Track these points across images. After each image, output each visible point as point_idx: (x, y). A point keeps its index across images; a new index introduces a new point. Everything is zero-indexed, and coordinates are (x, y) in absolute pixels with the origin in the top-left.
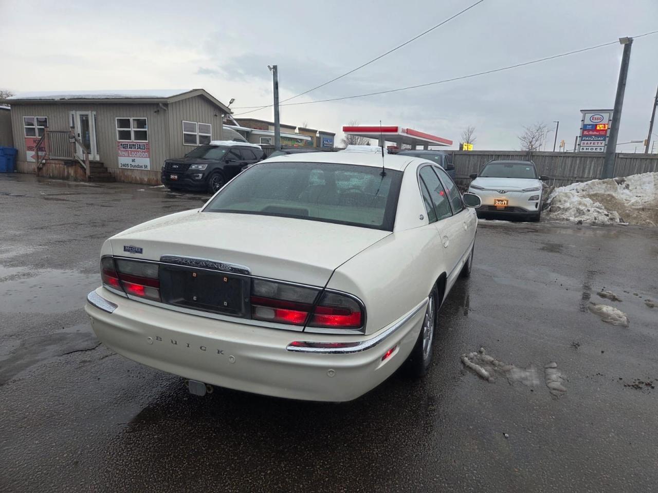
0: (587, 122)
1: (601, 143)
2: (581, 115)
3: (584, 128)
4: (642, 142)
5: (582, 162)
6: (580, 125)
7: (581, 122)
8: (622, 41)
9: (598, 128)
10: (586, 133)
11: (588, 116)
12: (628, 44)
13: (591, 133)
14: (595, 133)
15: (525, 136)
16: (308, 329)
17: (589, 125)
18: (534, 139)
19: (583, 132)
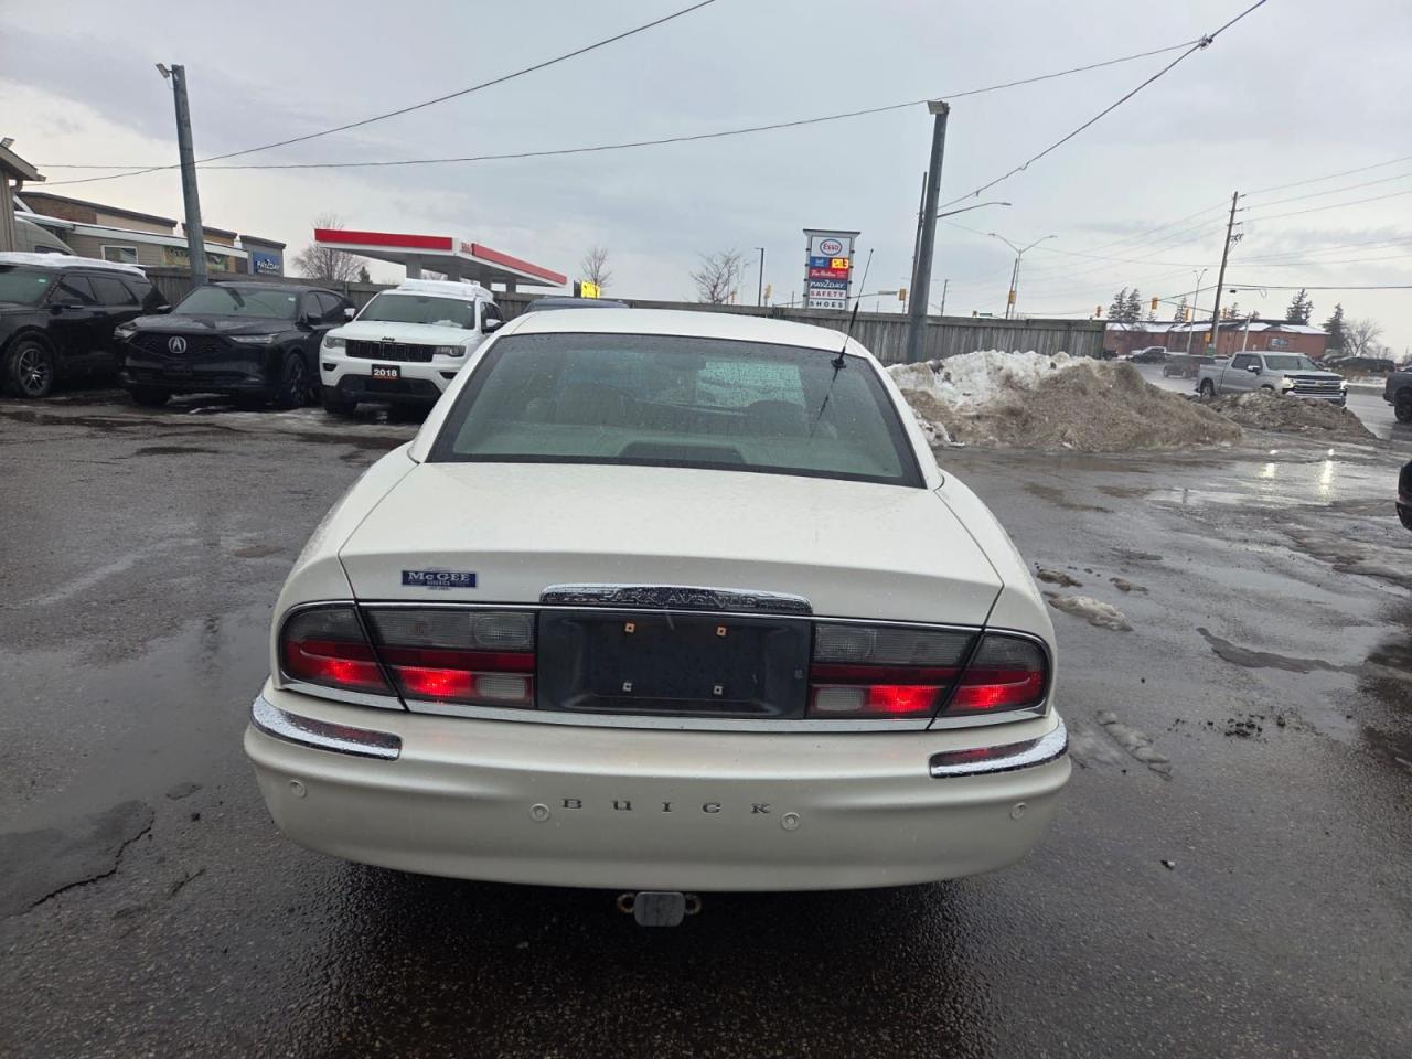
0: (816, 252)
1: (841, 294)
2: (805, 238)
3: (812, 264)
4: (895, 293)
5: (869, 331)
6: (804, 259)
7: (805, 252)
8: (933, 106)
9: (834, 265)
10: (815, 273)
11: (817, 241)
12: (941, 111)
13: (823, 273)
14: (829, 274)
15: (705, 273)
16: (940, 723)
17: (820, 258)
18: (720, 281)
19: (810, 273)
